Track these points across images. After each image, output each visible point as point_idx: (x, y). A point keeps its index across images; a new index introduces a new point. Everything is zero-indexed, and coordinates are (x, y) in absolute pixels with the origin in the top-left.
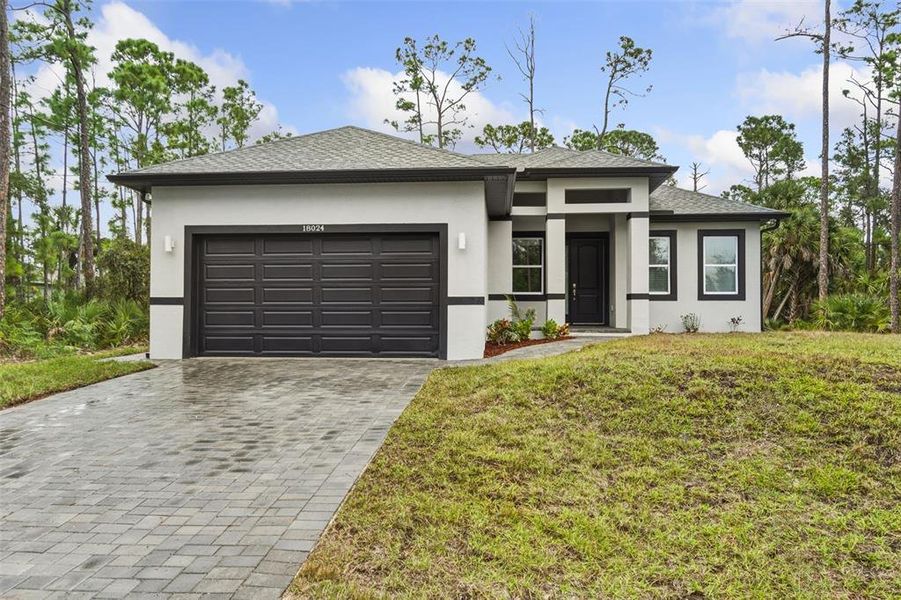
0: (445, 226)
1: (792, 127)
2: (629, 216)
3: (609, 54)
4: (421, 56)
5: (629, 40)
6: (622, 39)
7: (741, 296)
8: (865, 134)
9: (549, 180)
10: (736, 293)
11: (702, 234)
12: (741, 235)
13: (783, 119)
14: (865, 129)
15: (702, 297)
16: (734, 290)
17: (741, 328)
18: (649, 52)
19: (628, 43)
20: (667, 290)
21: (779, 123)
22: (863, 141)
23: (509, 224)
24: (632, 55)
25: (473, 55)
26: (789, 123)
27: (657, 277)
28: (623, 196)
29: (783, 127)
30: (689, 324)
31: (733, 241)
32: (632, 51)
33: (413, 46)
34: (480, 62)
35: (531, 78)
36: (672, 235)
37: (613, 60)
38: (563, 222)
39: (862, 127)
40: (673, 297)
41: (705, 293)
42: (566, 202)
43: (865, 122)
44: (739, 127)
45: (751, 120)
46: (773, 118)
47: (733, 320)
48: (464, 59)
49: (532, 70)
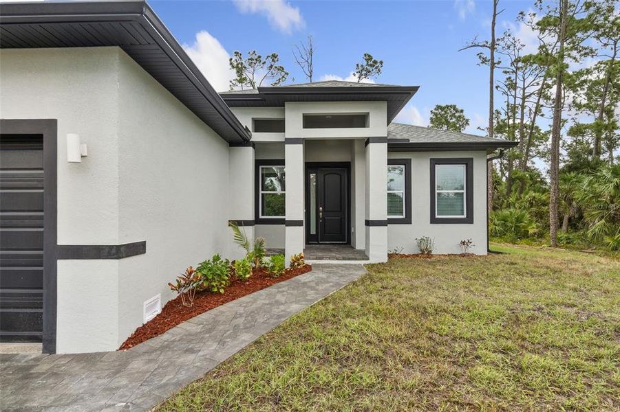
0: (52, 123)
1: (462, 111)
2: (367, 141)
3: (358, 65)
4: (246, 64)
5: (369, 56)
6: (365, 55)
7: (469, 220)
8: (508, 113)
9: (287, 104)
10: (465, 216)
11: (434, 162)
12: (469, 164)
13: (457, 107)
14: (508, 109)
15: (434, 220)
16: (463, 214)
17: (470, 250)
18: (381, 62)
19: (368, 58)
20: (403, 215)
21: (454, 109)
22: (506, 117)
23: (250, 150)
24: (371, 65)
25: (277, 64)
26: (460, 109)
27: (393, 202)
28: (361, 121)
29: (457, 112)
30: (423, 247)
31: (461, 169)
32: (371, 63)
33: (241, 58)
34: (281, 69)
35: (311, 77)
36: (407, 163)
37: (361, 68)
38: (301, 146)
39: (506, 108)
40: (408, 220)
41: (437, 216)
42: (304, 127)
43: (508, 105)
44: (432, 111)
45: (439, 107)
46: (451, 106)
47: (464, 243)
48: (271, 66)
49: (311, 72)
